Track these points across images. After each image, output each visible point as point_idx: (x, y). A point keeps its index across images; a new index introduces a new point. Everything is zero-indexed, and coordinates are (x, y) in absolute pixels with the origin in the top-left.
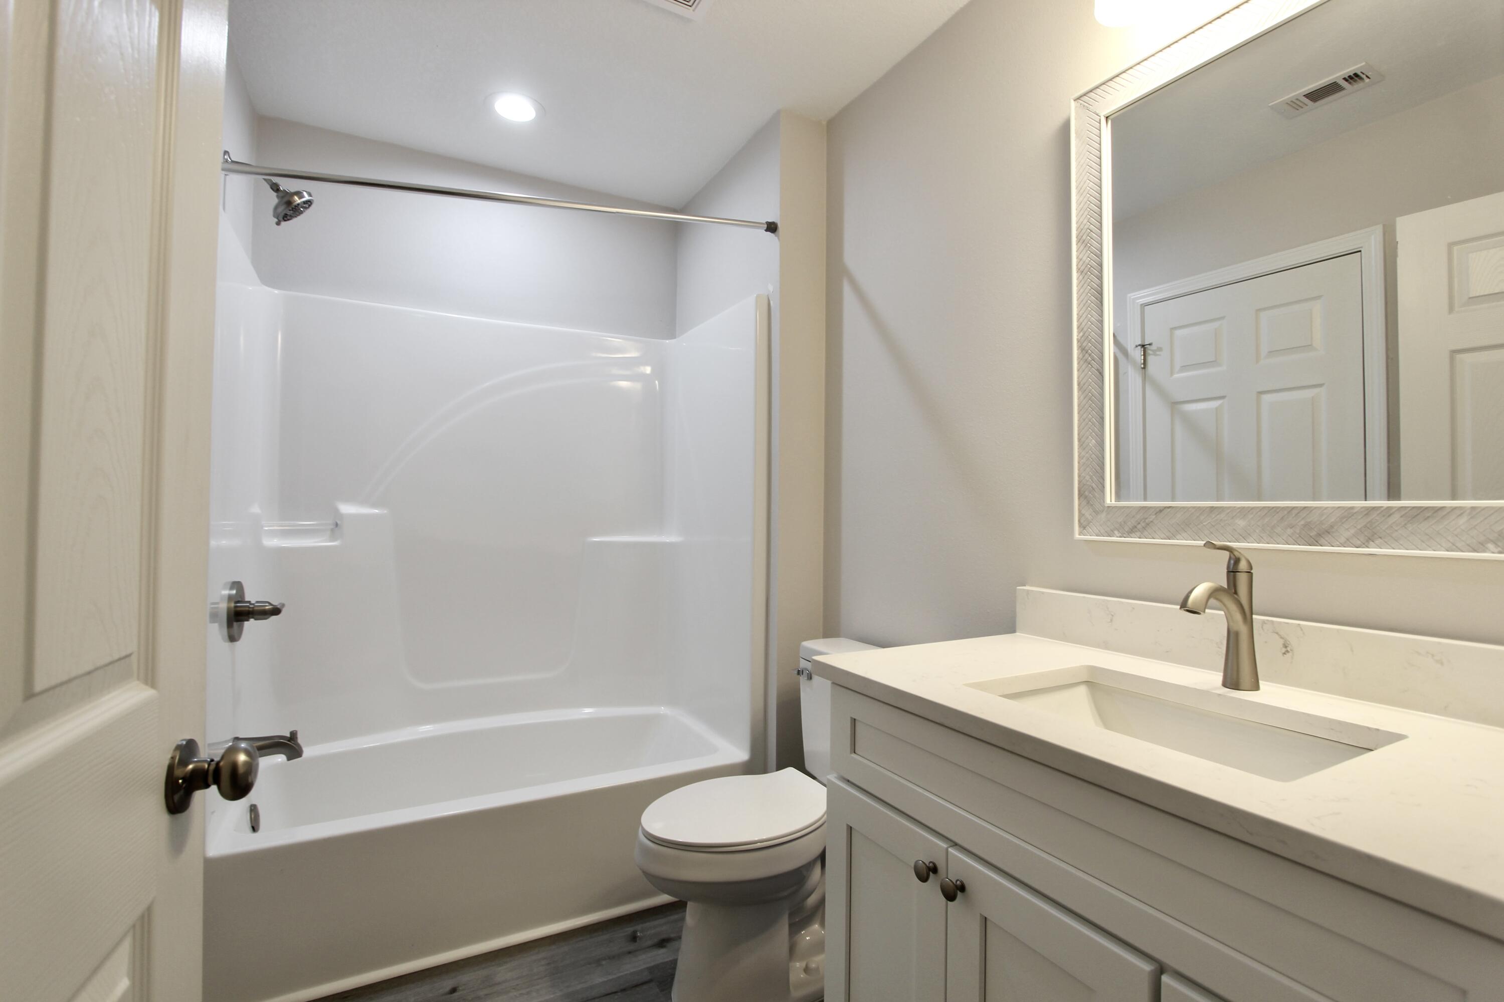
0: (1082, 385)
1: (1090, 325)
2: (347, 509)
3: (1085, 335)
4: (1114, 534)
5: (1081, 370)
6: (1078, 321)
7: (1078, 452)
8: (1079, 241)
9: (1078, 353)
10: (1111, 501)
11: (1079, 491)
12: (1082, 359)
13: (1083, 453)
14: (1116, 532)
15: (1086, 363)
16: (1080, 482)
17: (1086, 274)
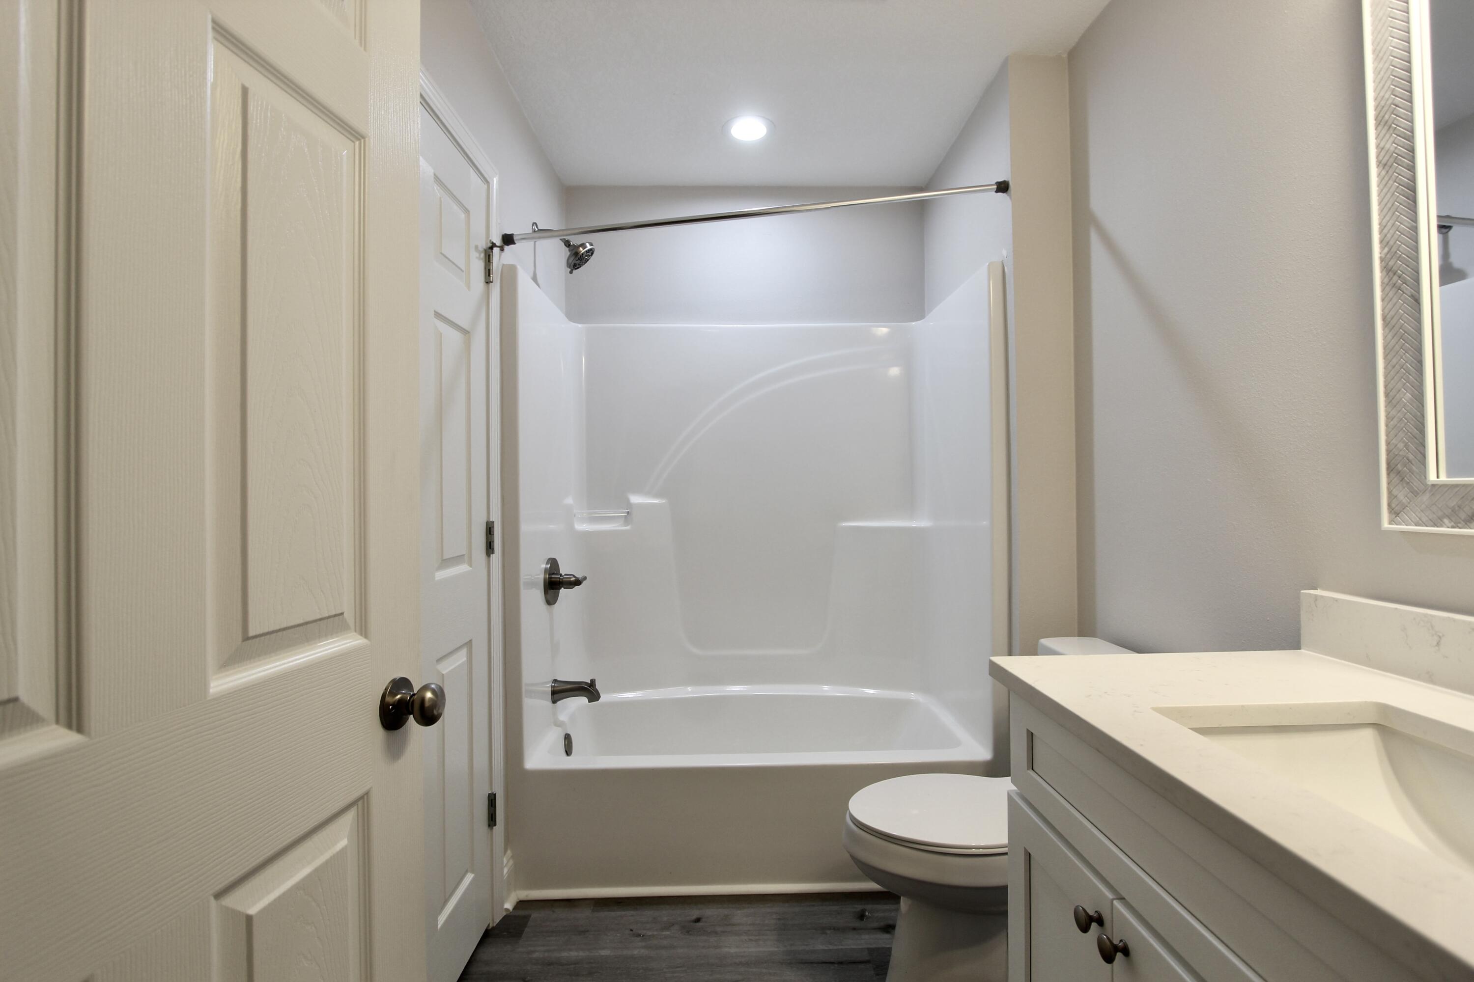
0: (1389, 320)
1: (1400, 236)
2: (636, 499)
3: (1392, 250)
4: (1444, 523)
5: (1387, 299)
6: (1381, 233)
7: (1386, 411)
8: (1379, 124)
9: (1381, 277)
10: (1438, 477)
11: (1388, 464)
12: (1387, 284)
13: (1393, 413)
14: (1446, 521)
15: (1394, 289)
16: (1389, 452)
17: (1391, 167)
